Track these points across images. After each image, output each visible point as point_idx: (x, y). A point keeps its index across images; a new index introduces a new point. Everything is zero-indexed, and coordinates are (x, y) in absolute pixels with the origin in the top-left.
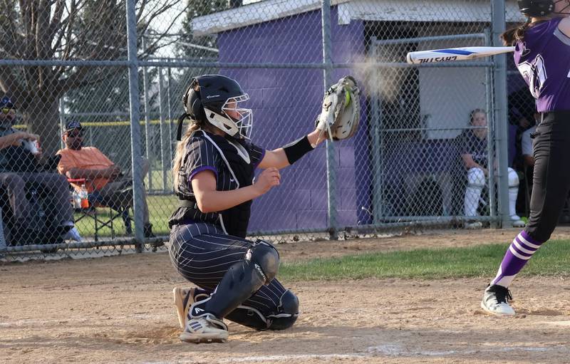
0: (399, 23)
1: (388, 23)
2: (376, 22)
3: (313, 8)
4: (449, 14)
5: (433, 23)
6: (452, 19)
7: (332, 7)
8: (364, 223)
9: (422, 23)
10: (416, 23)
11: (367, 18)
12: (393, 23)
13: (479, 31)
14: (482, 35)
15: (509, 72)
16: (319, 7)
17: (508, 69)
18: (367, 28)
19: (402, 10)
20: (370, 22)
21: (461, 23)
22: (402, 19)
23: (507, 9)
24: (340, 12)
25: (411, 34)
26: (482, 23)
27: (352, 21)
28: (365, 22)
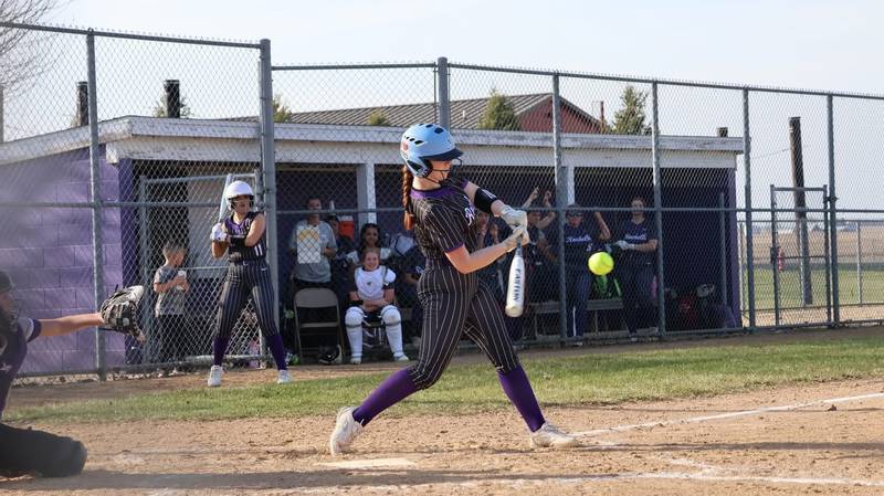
0: (169, 162)
1: (158, 162)
2: (146, 162)
3: (81, 146)
4: (220, 155)
5: (203, 163)
6: (223, 159)
7: (100, 145)
8: (132, 363)
9: (192, 163)
10: (187, 163)
11: (136, 157)
12: (163, 162)
13: (249, 171)
14: (252, 175)
15: (279, 212)
16: (87, 145)
17: (277, 210)
18: (137, 167)
19: (172, 150)
20: (140, 161)
21: (231, 163)
22: (172, 158)
23: (277, 150)
24: (108, 150)
25: (181, 173)
26: (252, 163)
27: (121, 161)
28: (134, 161)
